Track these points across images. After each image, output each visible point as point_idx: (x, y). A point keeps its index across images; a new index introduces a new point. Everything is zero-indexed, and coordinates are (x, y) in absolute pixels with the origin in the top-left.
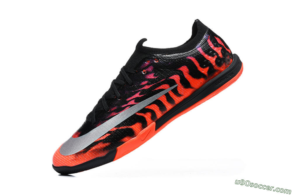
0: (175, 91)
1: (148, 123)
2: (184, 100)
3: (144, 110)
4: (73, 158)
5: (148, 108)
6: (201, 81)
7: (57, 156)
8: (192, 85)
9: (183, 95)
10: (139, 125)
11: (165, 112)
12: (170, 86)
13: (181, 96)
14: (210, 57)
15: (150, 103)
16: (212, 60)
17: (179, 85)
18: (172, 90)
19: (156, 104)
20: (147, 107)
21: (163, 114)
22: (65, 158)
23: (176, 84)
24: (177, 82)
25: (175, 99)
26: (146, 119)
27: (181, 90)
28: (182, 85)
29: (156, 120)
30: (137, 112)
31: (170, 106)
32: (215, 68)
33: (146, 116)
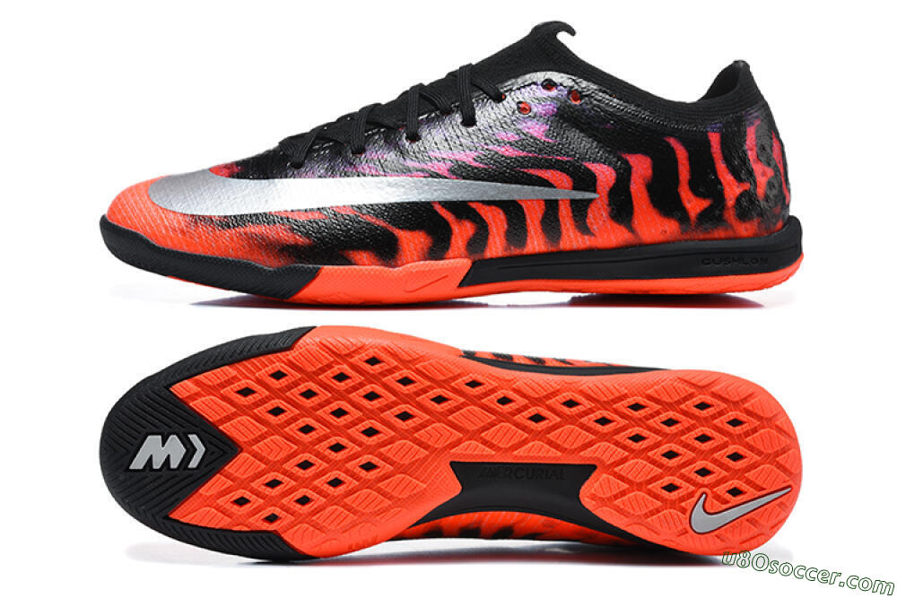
0: (580, 209)
1: (450, 251)
2: (590, 251)
3: (461, 209)
4: (179, 222)
5: (478, 210)
6: (667, 228)
7: (133, 195)
8: (636, 223)
9: (595, 236)
10: (422, 240)
11: (515, 251)
12: (575, 188)
13: (587, 234)
14: (730, 177)
15: (491, 199)
16: (731, 189)
17: (601, 197)
18: (573, 202)
19: (504, 211)
20: (474, 206)
21: (507, 254)
22: (156, 210)
23: (595, 191)
24: (599, 188)
25: (564, 232)
26: (453, 237)
27: (599, 216)
28: (609, 205)
29: (477, 257)
30: (440, 203)
31: (542, 242)
32: (726, 216)
33: (456, 229)
